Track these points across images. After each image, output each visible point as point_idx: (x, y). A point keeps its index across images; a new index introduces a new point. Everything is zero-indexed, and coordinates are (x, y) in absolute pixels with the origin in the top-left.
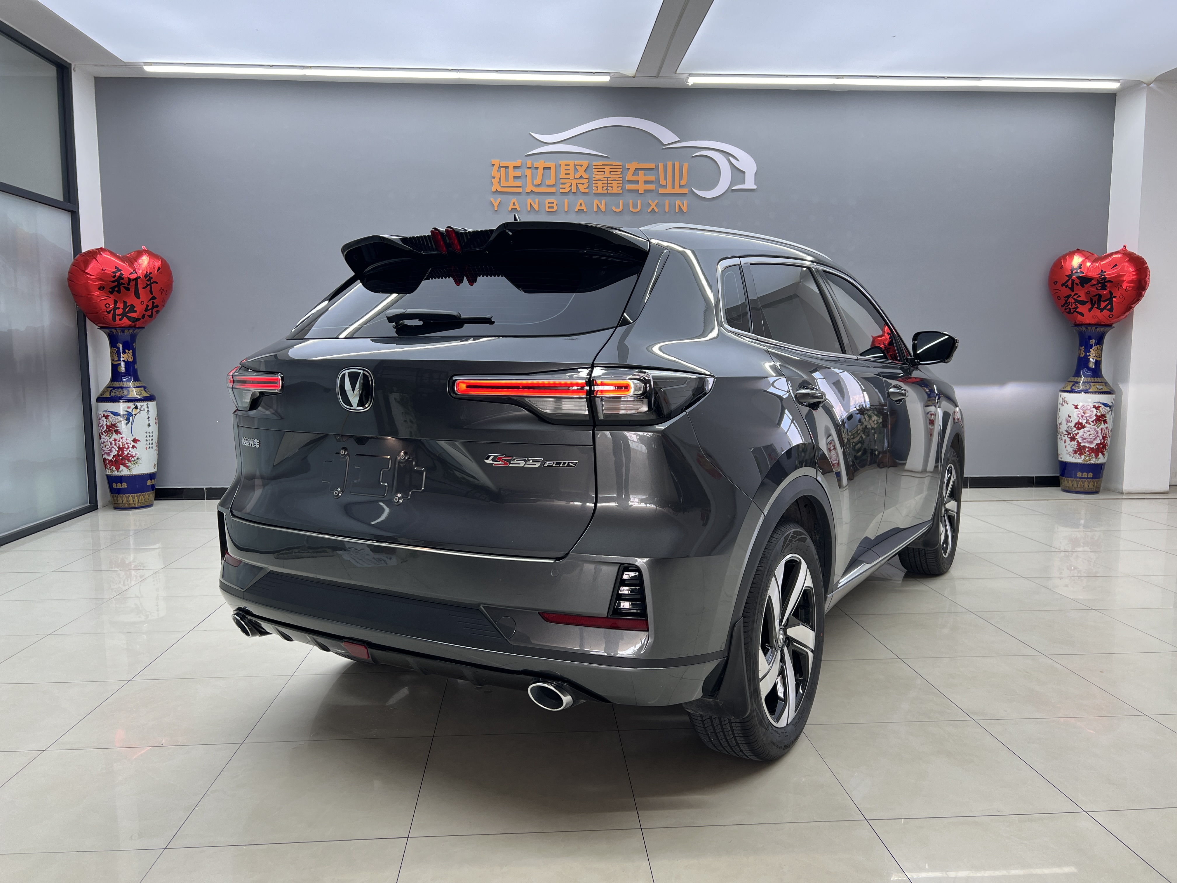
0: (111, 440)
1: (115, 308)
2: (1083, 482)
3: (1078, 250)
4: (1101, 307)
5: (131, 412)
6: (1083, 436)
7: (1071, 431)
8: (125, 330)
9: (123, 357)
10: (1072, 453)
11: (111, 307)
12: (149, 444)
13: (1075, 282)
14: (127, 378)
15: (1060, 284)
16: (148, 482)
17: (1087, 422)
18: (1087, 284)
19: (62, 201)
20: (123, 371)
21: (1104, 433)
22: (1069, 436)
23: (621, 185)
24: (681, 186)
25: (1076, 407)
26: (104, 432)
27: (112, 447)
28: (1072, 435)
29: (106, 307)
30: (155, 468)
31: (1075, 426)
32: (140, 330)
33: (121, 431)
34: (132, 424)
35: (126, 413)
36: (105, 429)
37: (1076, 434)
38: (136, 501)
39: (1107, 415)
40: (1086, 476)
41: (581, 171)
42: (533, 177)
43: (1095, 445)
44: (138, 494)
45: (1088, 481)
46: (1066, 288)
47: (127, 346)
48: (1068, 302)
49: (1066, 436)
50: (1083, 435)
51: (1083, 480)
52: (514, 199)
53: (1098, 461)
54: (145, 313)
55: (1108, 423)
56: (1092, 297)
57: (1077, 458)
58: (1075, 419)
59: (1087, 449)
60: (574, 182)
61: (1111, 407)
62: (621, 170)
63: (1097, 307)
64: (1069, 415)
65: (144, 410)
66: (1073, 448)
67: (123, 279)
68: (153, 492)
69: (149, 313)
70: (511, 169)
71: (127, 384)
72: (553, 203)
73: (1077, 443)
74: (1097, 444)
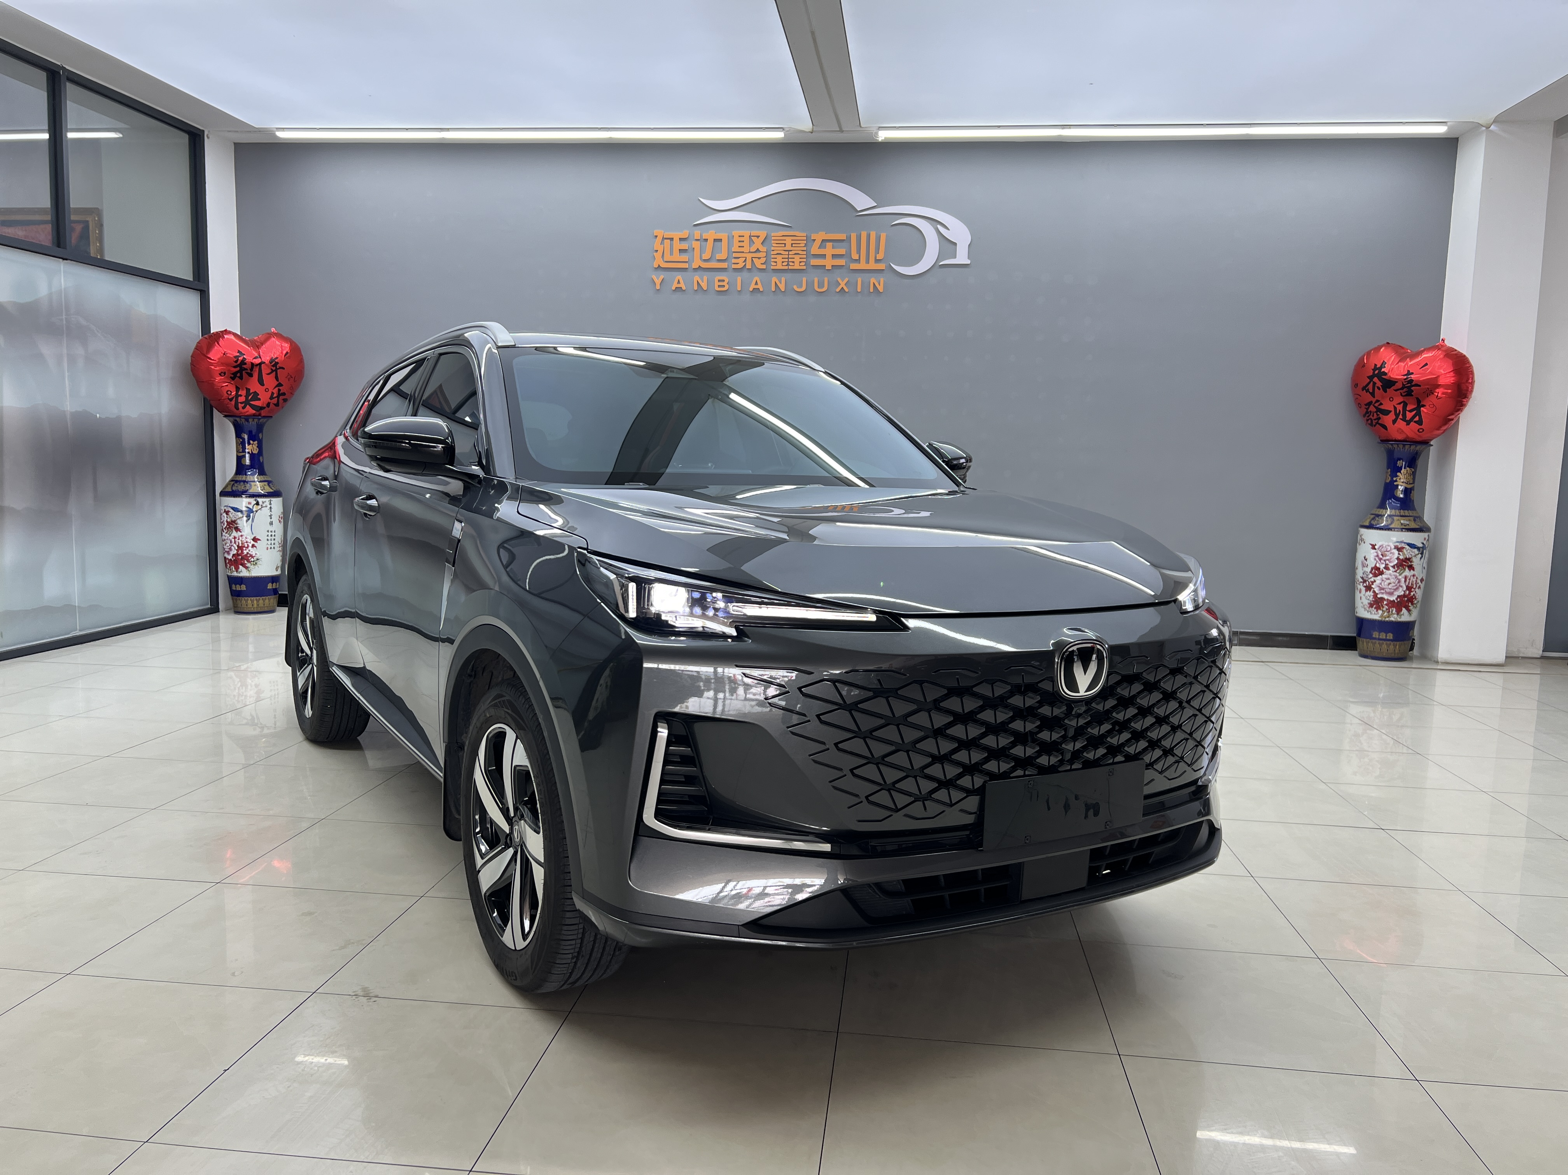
0: (231, 538)
1: (237, 396)
2: (1380, 645)
3: (1388, 343)
4: (1407, 419)
5: (252, 508)
6: (1380, 586)
7: (1367, 577)
8: (250, 420)
9: (248, 449)
10: (1367, 606)
11: (233, 394)
12: (271, 544)
13: (1376, 385)
14: (251, 471)
15: (1361, 386)
16: (269, 585)
17: (1387, 568)
18: (1390, 388)
19: (191, 279)
20: (247, 464)
21: (1409, 582)
22: (1365, 585)
23: (805, 260)
24: (877, 261)
25: (1373, 547)
26: (225, 528)
27: (232, 546)
28: (1367, 582)
29: (228, 394)
30: (277, 571)
31: (1371, 572)
32: (265, 420)
33: (241, 528)
34: (253, 521)
35: (247, 509)
36: (226, 526)
37: (1373, 583)
38: (255, 606)
39: (1414, 559)
40: (1385, 638)
41: (758, 243)
42: (702, 251)
43: (1396, 597)
44: (258, 598)
45: (1386, 644)
46: (1367, 392)
47: (252, 437)
48: (1369, 410)
49: (1362, 584)
50: (1381, 584)
51: (1382, 642)
52: (679, 276)
53: (1400, 618)
54: (270, 401)
55: (1415, 569)
56: (1396, 406)
57: (1373, 613)
58: (1371, 563)
59: (1385, 603)
60: (749, 256)
61: (1421, 549)
62: (805, 242)
63: (1402, 418)
64: (1365, 557)
65: (266, 507)
66: (1369, 600)
67: (245, 364)
68: (274, 596)
69: (275, 401)
70: (676, 240)
71: (250, 478)
72: (724, 281)
73: (1373, 594)
74: (1399, 597)
